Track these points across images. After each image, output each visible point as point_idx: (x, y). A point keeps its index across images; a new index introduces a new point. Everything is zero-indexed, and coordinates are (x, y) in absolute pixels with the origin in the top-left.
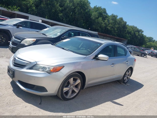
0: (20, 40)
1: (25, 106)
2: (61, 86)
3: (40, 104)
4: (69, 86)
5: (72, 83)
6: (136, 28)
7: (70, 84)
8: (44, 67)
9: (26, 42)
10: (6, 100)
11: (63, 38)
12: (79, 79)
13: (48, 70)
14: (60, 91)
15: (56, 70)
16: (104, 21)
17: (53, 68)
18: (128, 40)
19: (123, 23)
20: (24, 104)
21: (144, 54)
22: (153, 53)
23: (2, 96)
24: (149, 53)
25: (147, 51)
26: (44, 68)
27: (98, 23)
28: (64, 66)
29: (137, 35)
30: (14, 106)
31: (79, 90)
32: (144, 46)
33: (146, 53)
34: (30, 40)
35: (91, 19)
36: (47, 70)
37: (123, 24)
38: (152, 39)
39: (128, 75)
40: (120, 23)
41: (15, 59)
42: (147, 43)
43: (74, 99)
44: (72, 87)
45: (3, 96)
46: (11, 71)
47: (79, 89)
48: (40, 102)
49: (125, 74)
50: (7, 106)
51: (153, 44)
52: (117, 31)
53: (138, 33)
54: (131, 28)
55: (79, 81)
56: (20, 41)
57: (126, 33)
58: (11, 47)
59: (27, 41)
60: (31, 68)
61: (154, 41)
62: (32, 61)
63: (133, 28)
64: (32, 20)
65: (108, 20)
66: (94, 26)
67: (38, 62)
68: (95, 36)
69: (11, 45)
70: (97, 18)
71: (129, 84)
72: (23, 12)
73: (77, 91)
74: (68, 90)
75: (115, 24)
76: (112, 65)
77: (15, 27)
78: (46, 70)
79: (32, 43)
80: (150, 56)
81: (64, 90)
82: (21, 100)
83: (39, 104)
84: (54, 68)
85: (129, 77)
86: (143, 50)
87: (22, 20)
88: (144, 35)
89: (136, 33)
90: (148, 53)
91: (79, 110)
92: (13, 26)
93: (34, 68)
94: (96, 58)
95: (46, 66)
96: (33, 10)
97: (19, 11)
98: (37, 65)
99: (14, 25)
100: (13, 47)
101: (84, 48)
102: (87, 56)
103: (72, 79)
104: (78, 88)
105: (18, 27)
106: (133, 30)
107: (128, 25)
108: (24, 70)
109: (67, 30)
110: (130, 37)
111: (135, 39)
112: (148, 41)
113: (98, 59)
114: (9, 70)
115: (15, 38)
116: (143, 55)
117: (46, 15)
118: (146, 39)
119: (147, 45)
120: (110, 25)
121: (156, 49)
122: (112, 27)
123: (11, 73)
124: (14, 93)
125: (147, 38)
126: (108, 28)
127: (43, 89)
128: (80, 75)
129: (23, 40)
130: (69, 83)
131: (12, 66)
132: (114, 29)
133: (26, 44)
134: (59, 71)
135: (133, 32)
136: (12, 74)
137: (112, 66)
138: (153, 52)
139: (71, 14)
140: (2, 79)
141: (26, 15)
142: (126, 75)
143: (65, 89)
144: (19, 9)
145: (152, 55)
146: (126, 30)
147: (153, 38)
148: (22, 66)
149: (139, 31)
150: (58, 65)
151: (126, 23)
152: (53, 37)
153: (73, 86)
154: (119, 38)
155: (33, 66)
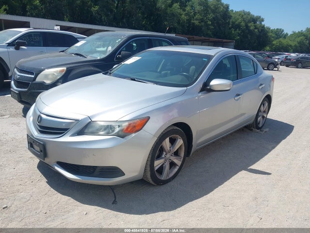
0: (33, 74)
1: (85, 213)
2: (150, 159)
3: (114, 202)
4: (163, 156)
5: (169, 149)
6: (249, 14)
7: (166, 152)
8: (108, 126)
9: (46, 76)
10: (41, 206)
11: (120, 56)
12: (179, 137)
13: (119, 131)
14: (148, 169)
15: (135, 127)
16: (184, 10)
17: (127, 124)
18: (236, 41)
19: (222, 7)
20: (80, 208)
21: (272, 63)
22: (290, 59)
23: (29, 200)
24: (282, 61)
25: (277, 57)
26: (109, 129)
27: (173, 15)
28: (149, 118)
29: (252, 28)
30: (63, 217)
31: (182, 159)
32: (268, 48)
33: (276, 62)
34: (54, 72)
35: (158, 9)
36: (117, 130)
37: (221, 9)
38: (282, 33)
39: (264, 112)
40: (216, 9)
41: (40, 119)
42: (273, 41)
43: (175, 180)
44: (168, 156)
45: (32, 199)
46: (35, 144)
47: (183, 156)
48: (114, 199)
49: (259, 110)
50: (48, 220)
51: (285, 42)
52: (212, 27)
53: (254, 23)
54: (240, 15)
55: (180, 142)
56: (33, 76)
57: (230, 28)
58: (17, 92)
59: (49, 75)
60: (81, 133)
61: (285, 36)
62: (80, 117)
63: (242, 16)
64: (38, 27)
65: (192, 6)
66: (166, 23)
67: (94, 116)
68: (182, 43)
69: (15, 88)
70: (171, 6)
71: (267, 130)
72: (17, 15)
73: (178, 162)
74: (163, 164)
75: (206, 13)
76: (236, 98)
77: (12, 49)
78: (113, 131)
79: (59, 77)
80: (284, 67)
81: (155, 166)
82: (72, 200)
83: (113, 204)
84: (130, 125)
85: (265, 115)
86: (268, 57)
87: (24, 31)
88: (265, 27)
89: (249, 25)
90: (280, 61)
91: (192, 200)
92: (8, 46)
93: (86, 131)
94: (206, 88)
95: (113, 124)
96: (36, 7)
97: (8, 13)
98: (93, 124)
99: (10, 45)
100: (20, 92)
101: (169, 72)
102: (188, 88)
103: (167, 140)
104: (179, 156)
105: (17, 48)
106: (244, 20)
107: (232, 11)
108: (67, 138)
109: (124, 38)
110: (239, 35)
111: (249, 36)
112: (273, 37)
113: (211, 90)
114: (32, 143)
115: (21, 71)
116: (271, 66)
117: (64, 15)
118: (270, 34)
119: (274, 45)
120: (196, 16)
121: (292, 51)
122: (202, 21)
123: (37, 148)
124: (52, 189)
125: (272, 31)
126: (194, 23)
127: (114, 171)
128: (182, 130)
129: (39, 74)
130: (162, 150)
131: (36, 134)
132: (206, 22)
133: (48, 82)
134: (141, 129)
135: (243, 24)
136: (41, 151)
137: (237, 100)
138: (289, 57)
139: (116, 5)
140: (18, 162)
141: (23, 20)
142: (261, 112)
143: (157, 163)
144: (5, 10)
145: (288, 63)
146: (229, 22)
147: (283, 31)
148: (60, 130)
149: (255, 20)
150: (136, 117)
151: (227, 7)
152: (99, 58)
153: (171, 153)
154: (217, 40)
155: (85, 127)
